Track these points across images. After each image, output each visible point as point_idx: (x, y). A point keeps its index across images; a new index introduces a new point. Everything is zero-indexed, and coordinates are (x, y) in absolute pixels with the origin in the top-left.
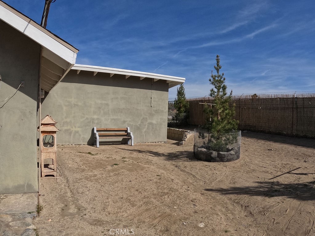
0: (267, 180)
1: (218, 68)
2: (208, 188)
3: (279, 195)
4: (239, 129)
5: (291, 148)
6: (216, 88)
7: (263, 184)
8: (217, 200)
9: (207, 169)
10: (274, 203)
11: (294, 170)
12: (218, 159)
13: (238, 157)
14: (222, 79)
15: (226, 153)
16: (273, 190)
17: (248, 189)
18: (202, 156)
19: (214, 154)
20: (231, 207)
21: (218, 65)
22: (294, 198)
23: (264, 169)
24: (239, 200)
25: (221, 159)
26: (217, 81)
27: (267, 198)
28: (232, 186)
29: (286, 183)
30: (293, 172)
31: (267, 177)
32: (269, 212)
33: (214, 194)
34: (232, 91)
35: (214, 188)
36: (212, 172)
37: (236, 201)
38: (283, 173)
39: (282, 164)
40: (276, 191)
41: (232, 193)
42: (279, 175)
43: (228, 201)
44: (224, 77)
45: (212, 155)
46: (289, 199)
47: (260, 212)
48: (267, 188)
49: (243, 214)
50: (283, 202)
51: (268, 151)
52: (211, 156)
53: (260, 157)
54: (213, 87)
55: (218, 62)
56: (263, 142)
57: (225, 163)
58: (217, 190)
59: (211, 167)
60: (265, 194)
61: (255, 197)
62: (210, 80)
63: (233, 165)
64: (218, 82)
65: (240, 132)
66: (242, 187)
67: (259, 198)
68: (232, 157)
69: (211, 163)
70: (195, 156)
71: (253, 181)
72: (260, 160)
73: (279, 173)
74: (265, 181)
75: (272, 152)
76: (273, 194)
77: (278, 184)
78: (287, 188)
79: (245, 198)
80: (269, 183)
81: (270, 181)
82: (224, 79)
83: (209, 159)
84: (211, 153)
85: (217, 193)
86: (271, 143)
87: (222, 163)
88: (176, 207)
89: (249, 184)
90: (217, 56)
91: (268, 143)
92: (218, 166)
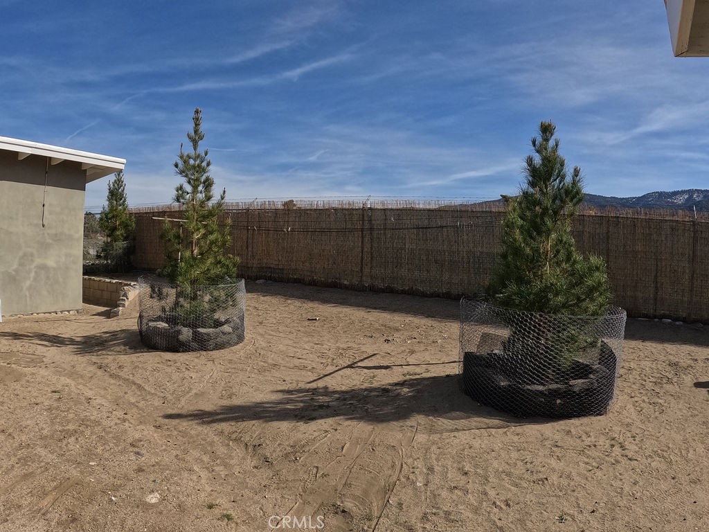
0: (302, 385)
1: (195, 139)
2: (170, 412)
3: (327, 416)
4: (240, 276)
5: (357, 314)
6: (189, 182)
7: (292, 394)
8: (192, 437)
9: (169, 370)
10: (316, 434)
11: (362, 360)
12: (194, 345)
13: (241, 338)
14: (204, 164)
15: (211, 330)
16: (315, 406)
17: (260, 407)
18: (158, 340)
19: (186, 333)
20: (221, 450)
21: (196, 132)
22: (360, 419)
23: (297, 362)
24: (240, 433)
25: (202, 344)
26: (194, 167)
27: (302, 423)
28: (226, 403)
29: (344, 388)
30: (359, 364)
31: (303, 380)
32: (307, 454)
33: (184, 424)
34: (224, 191)
35: (184, 412)
36: (181, 375)
37: (234, 436)
38: (337, 368)
39: (338, 348)
40: (321, 407)
41: (229, 417)
42: (328, 372)
43: (216, 438)
44: (208, 158)
45: (180, 337)
46: (349, 422)
47: (287, 455)
48: (301, 401)
49: (250, 463)
50: (336, 430)
51: (307, 323)
52: (178, 339)
53: (291, 336)
54: (182, 180)
55: (197, 125)
56: (297, 303)
57: (209, 352)
58: (191, 415)
59: (178, 364)
60: (296, 416)
61: (275, 424)
62: (176, 166)
63: (229, 356)
64: (194, 170)
65: (243, 281)
66: (248, 404)
67: (285, 426)
68: (225, 338)
69: (179, 354)
70: (143, 341)
71: (272, 388)
72: (290, 342)
73: (330, 369)
74: (297, 388)
75: (317, 324)
76: (315, 414)
77: (326, 391)
78: (345, 399)
79: (254, 428)
80: (307, 391)
81: (309, 386)
82: (208, 164)
83: (175, 346)
84: (179, 332)
85: (190, 423)
86: (316, 305)
87: (204, 353)
88: (93, 464)
89: (262, 396)
90: (197, 112)
91: (309, 305)
92: (196, 360)
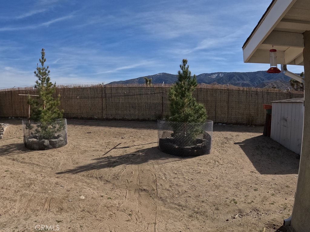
0: (101, 156)
1: (43, 61)
2: (58, 172)
3: (119, 165)
4: (64, 117)
5: (106, 129)
6: (40, 79)
7: (100, 160)
8: (73, 179)
9: (45, 157)
10: (120, 170)
11: (117, 146)
12: (50, 146)
13: (66, 143)
14: (47, 72)
15: (56, 140)
16: (112, 162)
17: (92, 165)
18: (35, 146)
19: (47, 142)
20: (88, 181)
21: (43, 58)
22: (132, 164)
23: (94, 149)
24: (91, 174)
25: (53, 146)
27: (112, 168)
28: (77, 166)
29: (118, 155)
30: (117, 147)
31: (101, 154)
32: (121, 177)
33: (67, 175)
34: (55, 83)
35: (63, 171)
36: (52, 158)
37: (89, 176)
38: (110, 149)
39: (105, 142)
40: (114, 162)
41: (81, 170)
42: (108, 151)
43: (83, 178)
44: (49, 69)
45: (45, 144)
46: (128, 166)
47: (114, 178)
48: (106, 161)
49: (102, 183)
50: (126, 168)
52: (44, 145)
53: (84, 140)
54: (37, 79)
55: (43, 55)
57: (57, 149)
58: (67, 172)
59: (47, 155)
60: (108, 166)
61: (102, 169)
62: (35, 73)
63: (66, 149)
64: (42, 74)
65: (66, 119)
66: (86, 165)
67: (106, 169)
68: (62, 142)
69: (45, 151)
70: (27, 147)
71: (91, 159)
72: (86, 142)
73: (108, 150)
74: (100, 157)
76: (114, 164)
77: (112, 157)
78: (121, 159)
79: (95, 172)
80: (105, 158)
81: (104, 156)
82: (49, 72)
83: (43, 148)
84: (44, 142)
85: (69, 174)
87: (55, 149)
89: (89, 162)
90: (43, 50)
92: (53, 152)
